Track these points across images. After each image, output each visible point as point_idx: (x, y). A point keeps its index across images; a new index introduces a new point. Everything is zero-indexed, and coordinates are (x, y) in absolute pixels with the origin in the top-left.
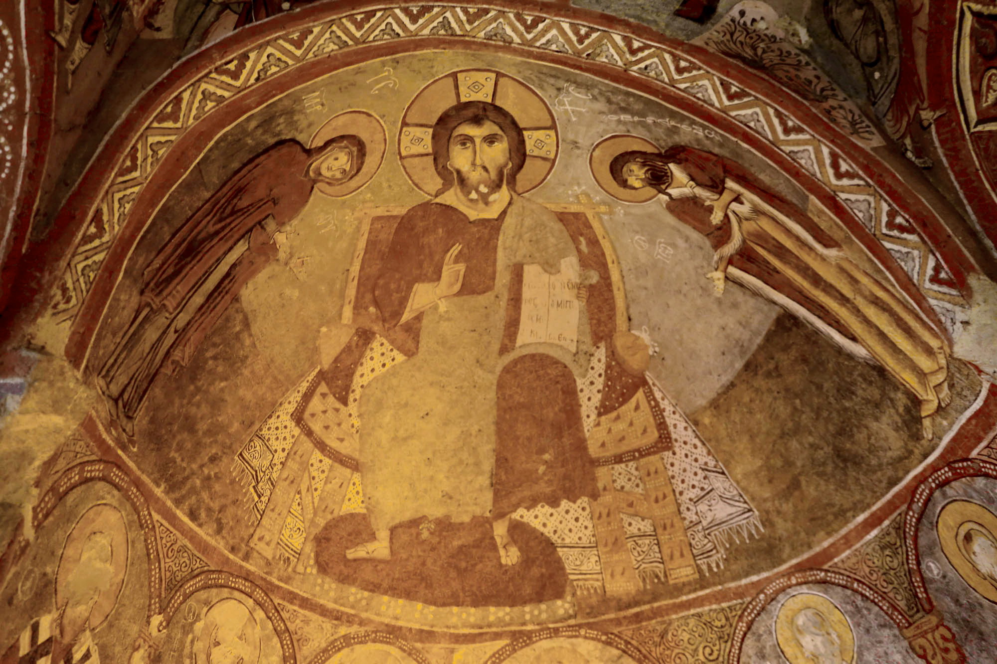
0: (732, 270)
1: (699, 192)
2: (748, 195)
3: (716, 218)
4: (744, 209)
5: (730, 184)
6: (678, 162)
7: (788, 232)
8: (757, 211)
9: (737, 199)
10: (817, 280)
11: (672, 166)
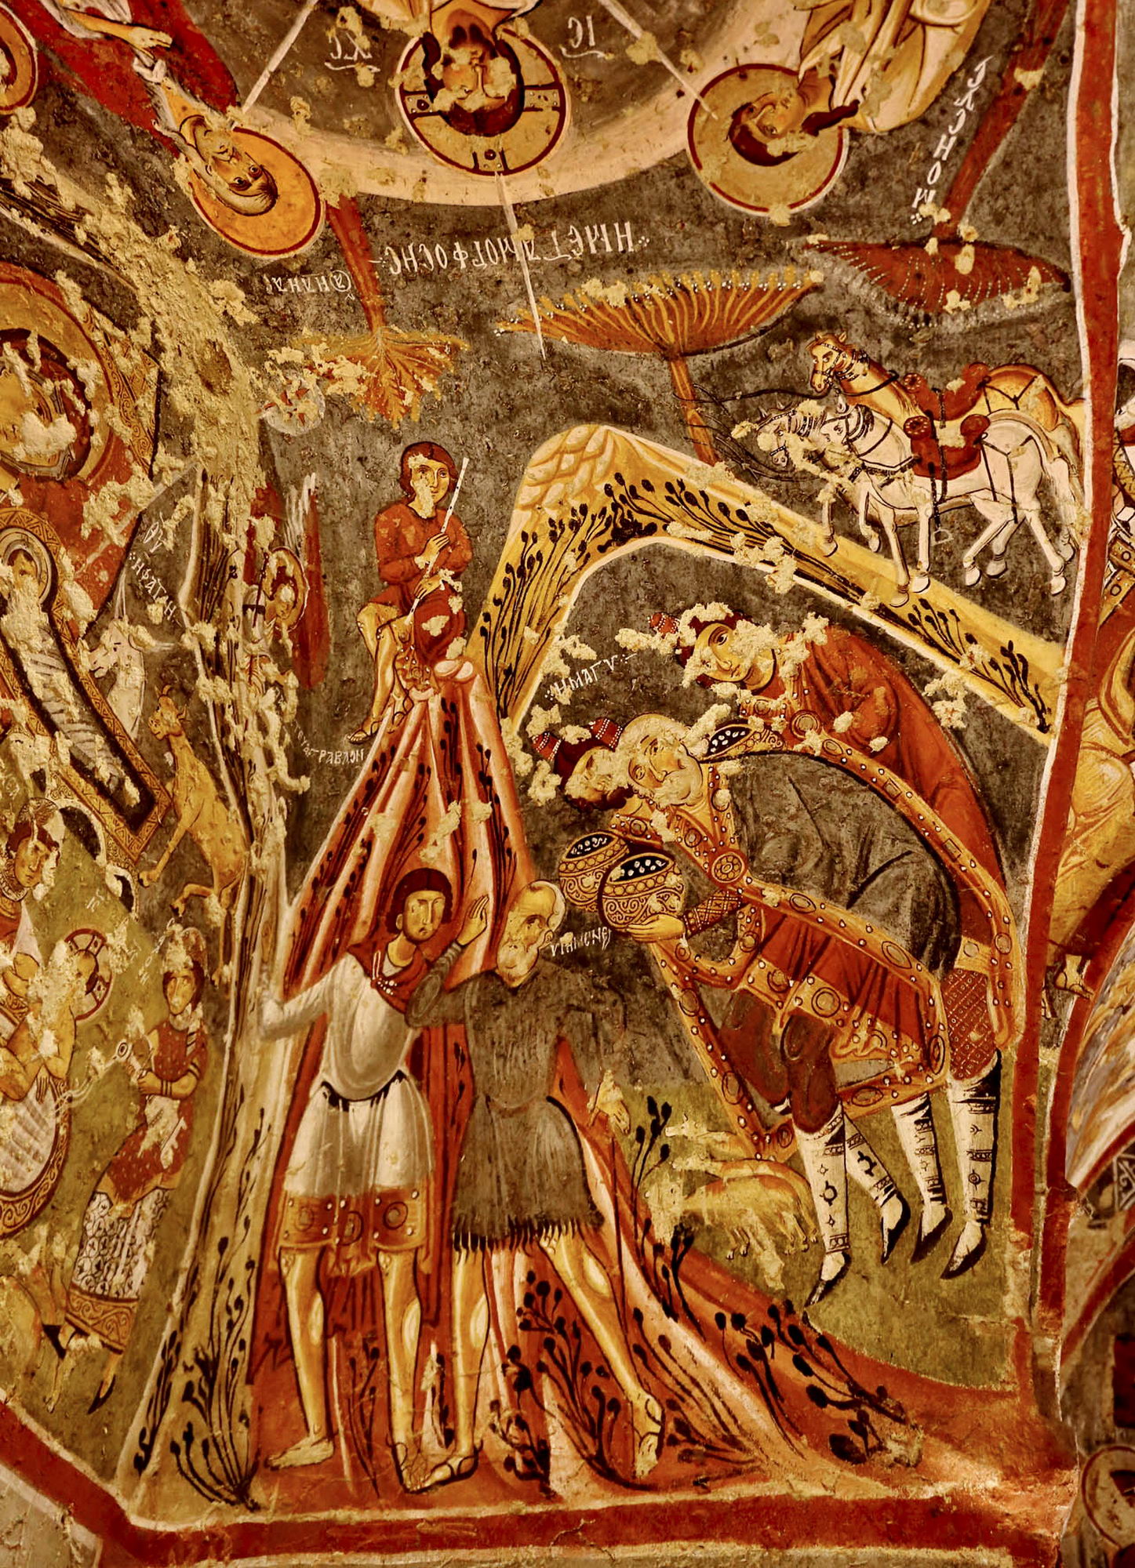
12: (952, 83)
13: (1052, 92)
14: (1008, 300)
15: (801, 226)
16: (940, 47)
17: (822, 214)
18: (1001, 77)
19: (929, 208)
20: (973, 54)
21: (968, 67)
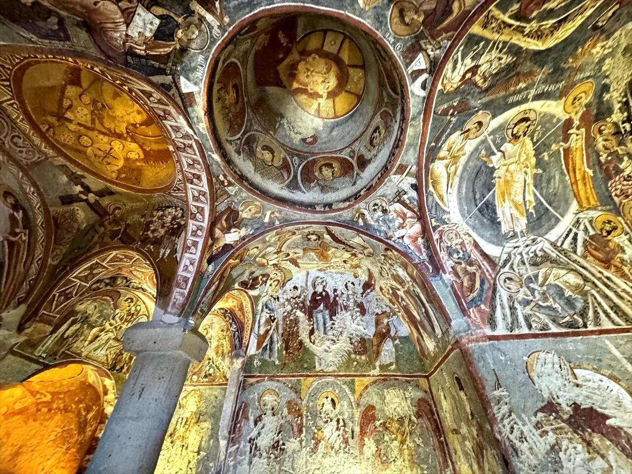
0: (6, 242)
1: (20, 222)
2: (27, 237)
3: (18, 230)
4: (24, 238)
5: (27, 231)
6: (23, 212)
7: (23, 254)
8: (25, 241)
9: (25, 235)
10: (15, 267)
11: (21, 211)
12: (444, 142)
13: (430, 143)
14: (446, 107)
15: (477, 111)
16: (445, 147)
17: (473, 114)
18: (437, 144)
19: (454, 119)
20: (441, 147)
21: (442, 144)
